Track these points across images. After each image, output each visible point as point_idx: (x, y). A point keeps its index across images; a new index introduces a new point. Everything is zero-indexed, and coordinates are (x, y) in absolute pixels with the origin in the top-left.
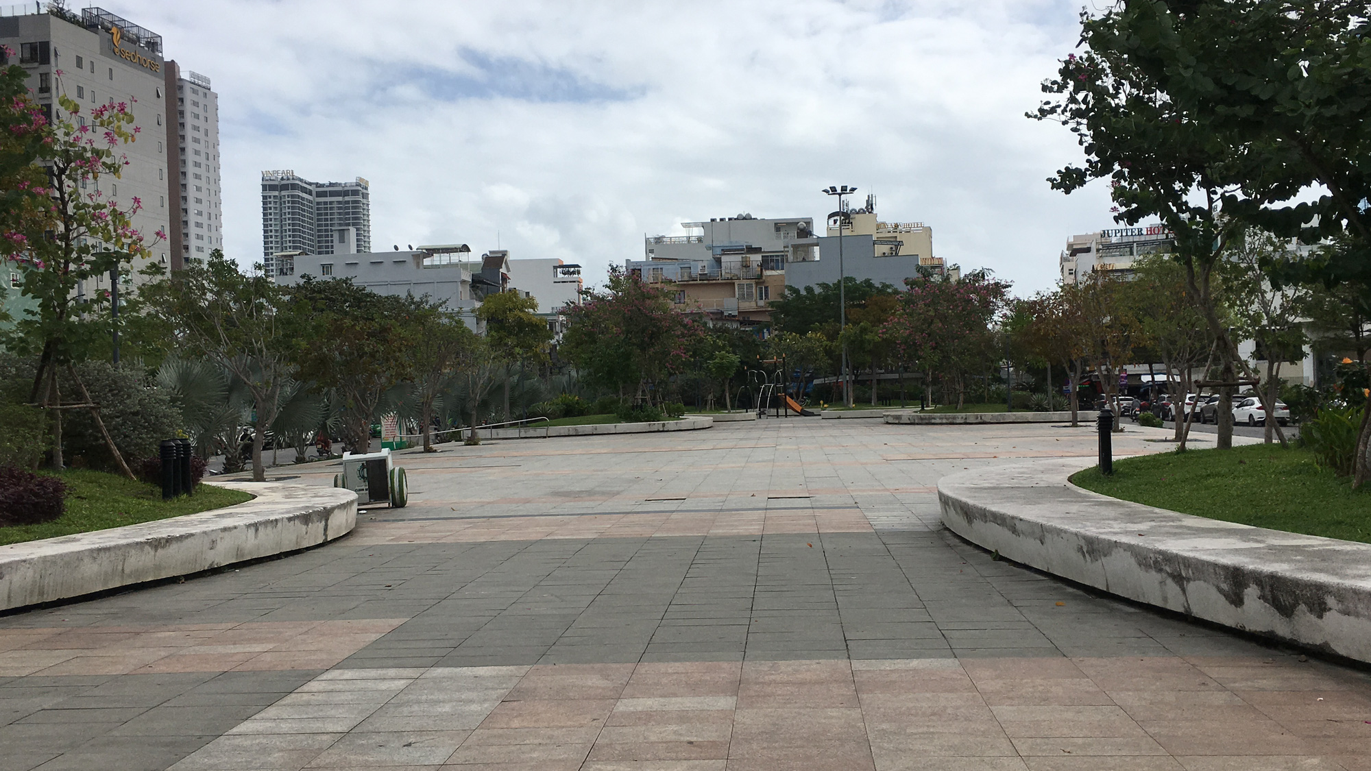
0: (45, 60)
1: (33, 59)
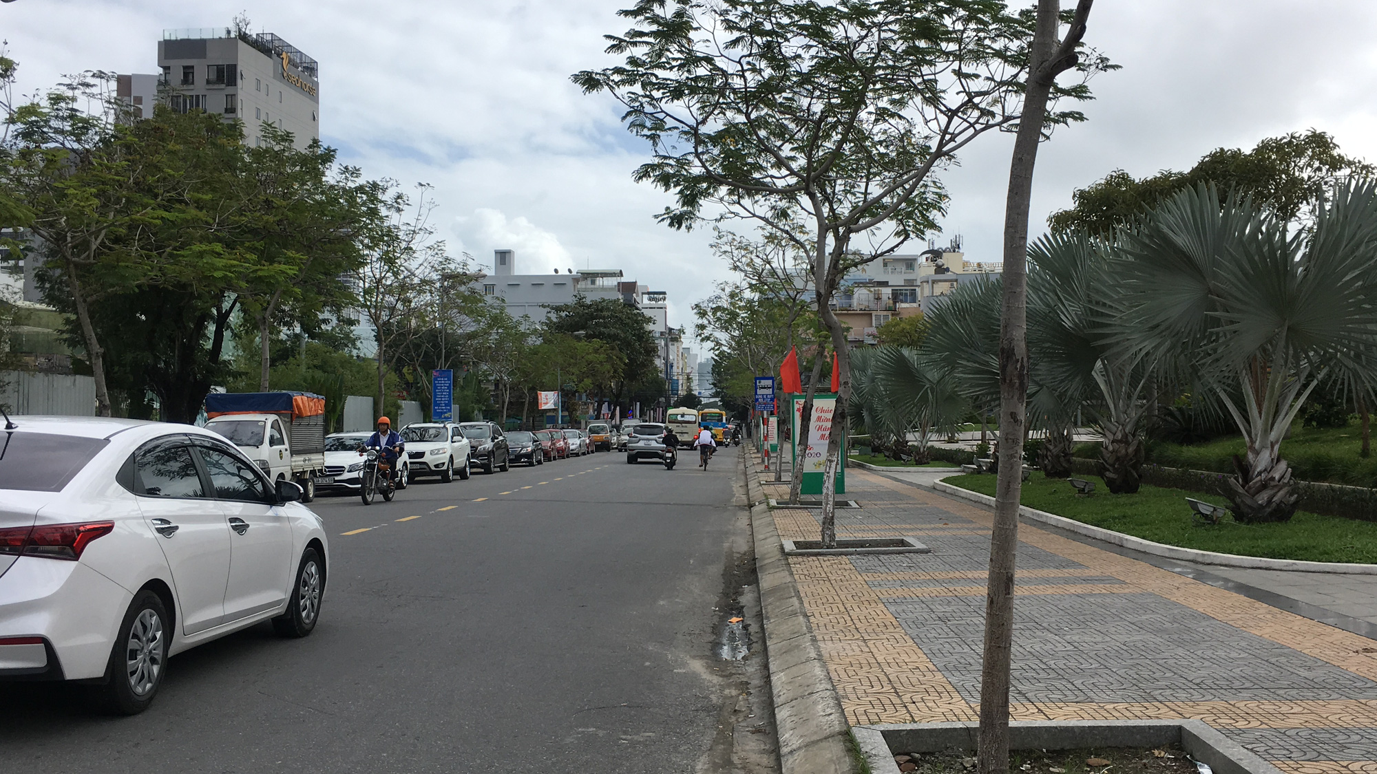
0: (232, 82)
1: (219, 79)
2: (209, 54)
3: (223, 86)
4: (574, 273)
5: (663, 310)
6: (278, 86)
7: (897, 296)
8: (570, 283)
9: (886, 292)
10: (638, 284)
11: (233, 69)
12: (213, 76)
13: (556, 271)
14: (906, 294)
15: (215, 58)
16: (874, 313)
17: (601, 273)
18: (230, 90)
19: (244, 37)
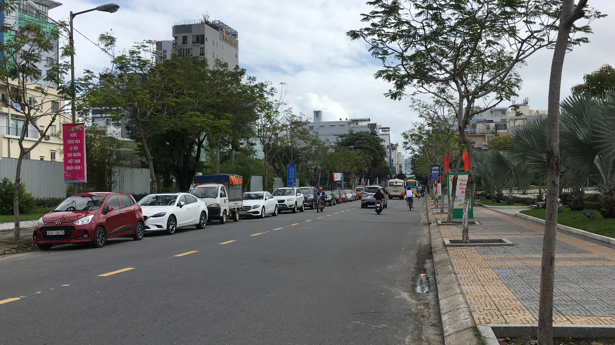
0: (203, 42)
1: (198, 41)
2: (193, 31)
3: (199, 44)
4: (348, 120)
5: (389, 136)
6: (221, 43)
7: (497, 127)
8: (347, 124)
9: (492, 125)
10: (377, 124)
11: (203, 36)
12: (195, 40)
13: (341, 119)
14: (502, 126)
15: (196, 32)
16: (486, 135)
17: (361, 120)
18: (202, 46)
19: (207, 23)
